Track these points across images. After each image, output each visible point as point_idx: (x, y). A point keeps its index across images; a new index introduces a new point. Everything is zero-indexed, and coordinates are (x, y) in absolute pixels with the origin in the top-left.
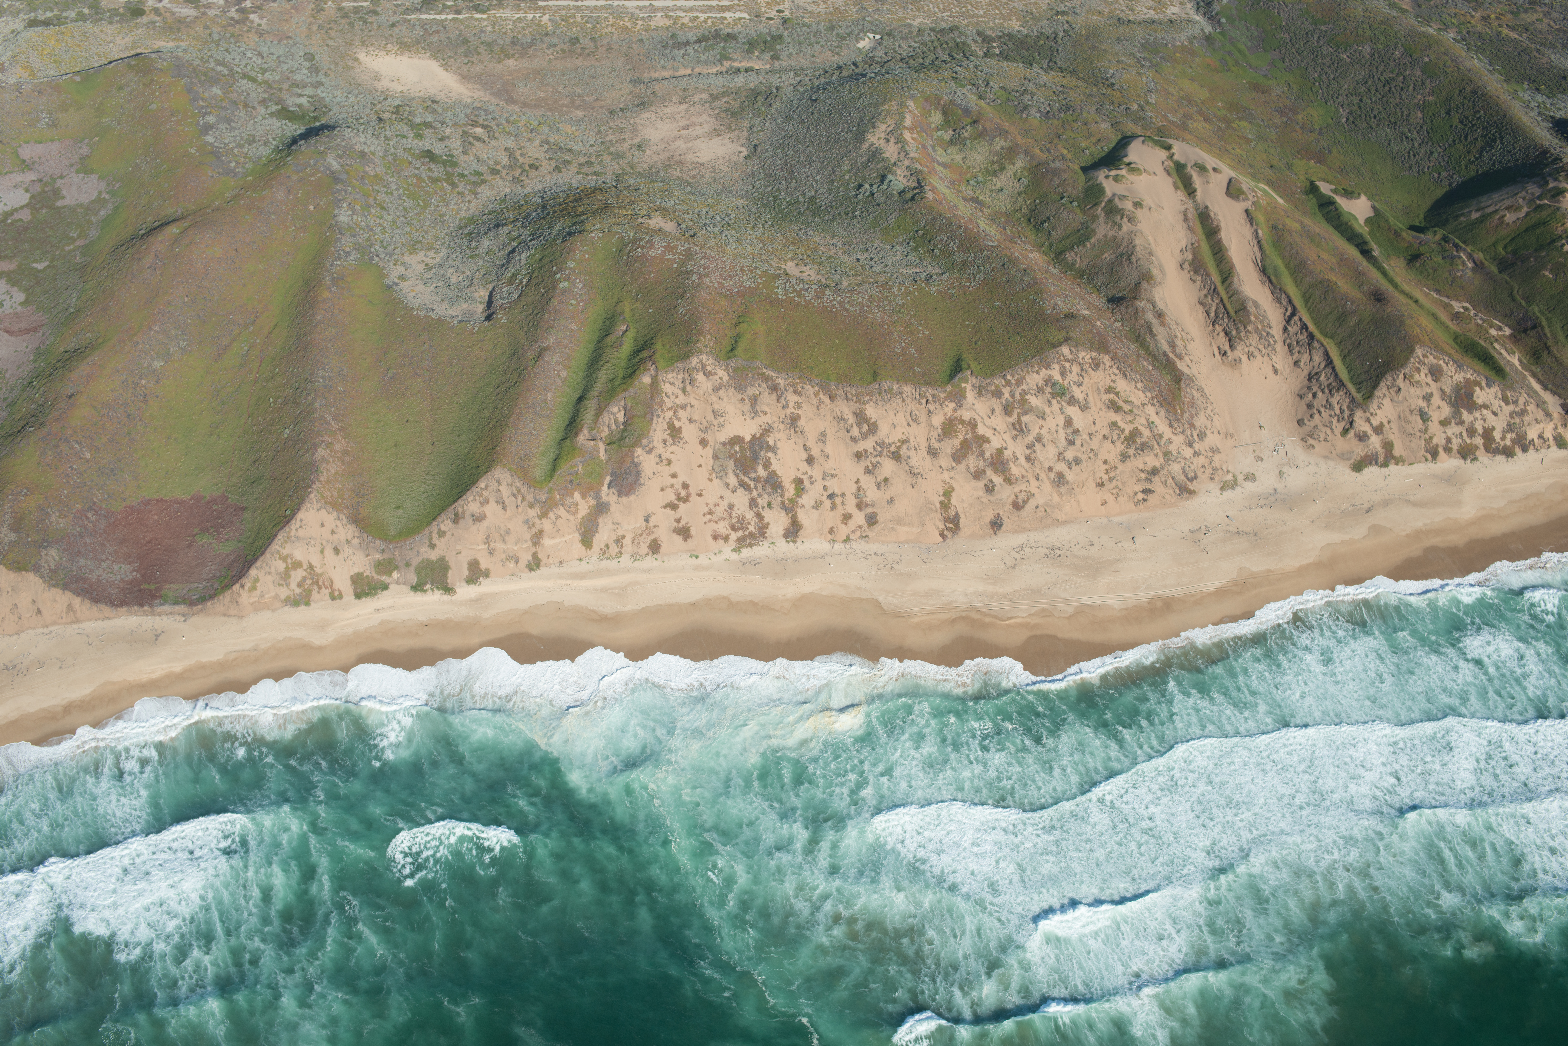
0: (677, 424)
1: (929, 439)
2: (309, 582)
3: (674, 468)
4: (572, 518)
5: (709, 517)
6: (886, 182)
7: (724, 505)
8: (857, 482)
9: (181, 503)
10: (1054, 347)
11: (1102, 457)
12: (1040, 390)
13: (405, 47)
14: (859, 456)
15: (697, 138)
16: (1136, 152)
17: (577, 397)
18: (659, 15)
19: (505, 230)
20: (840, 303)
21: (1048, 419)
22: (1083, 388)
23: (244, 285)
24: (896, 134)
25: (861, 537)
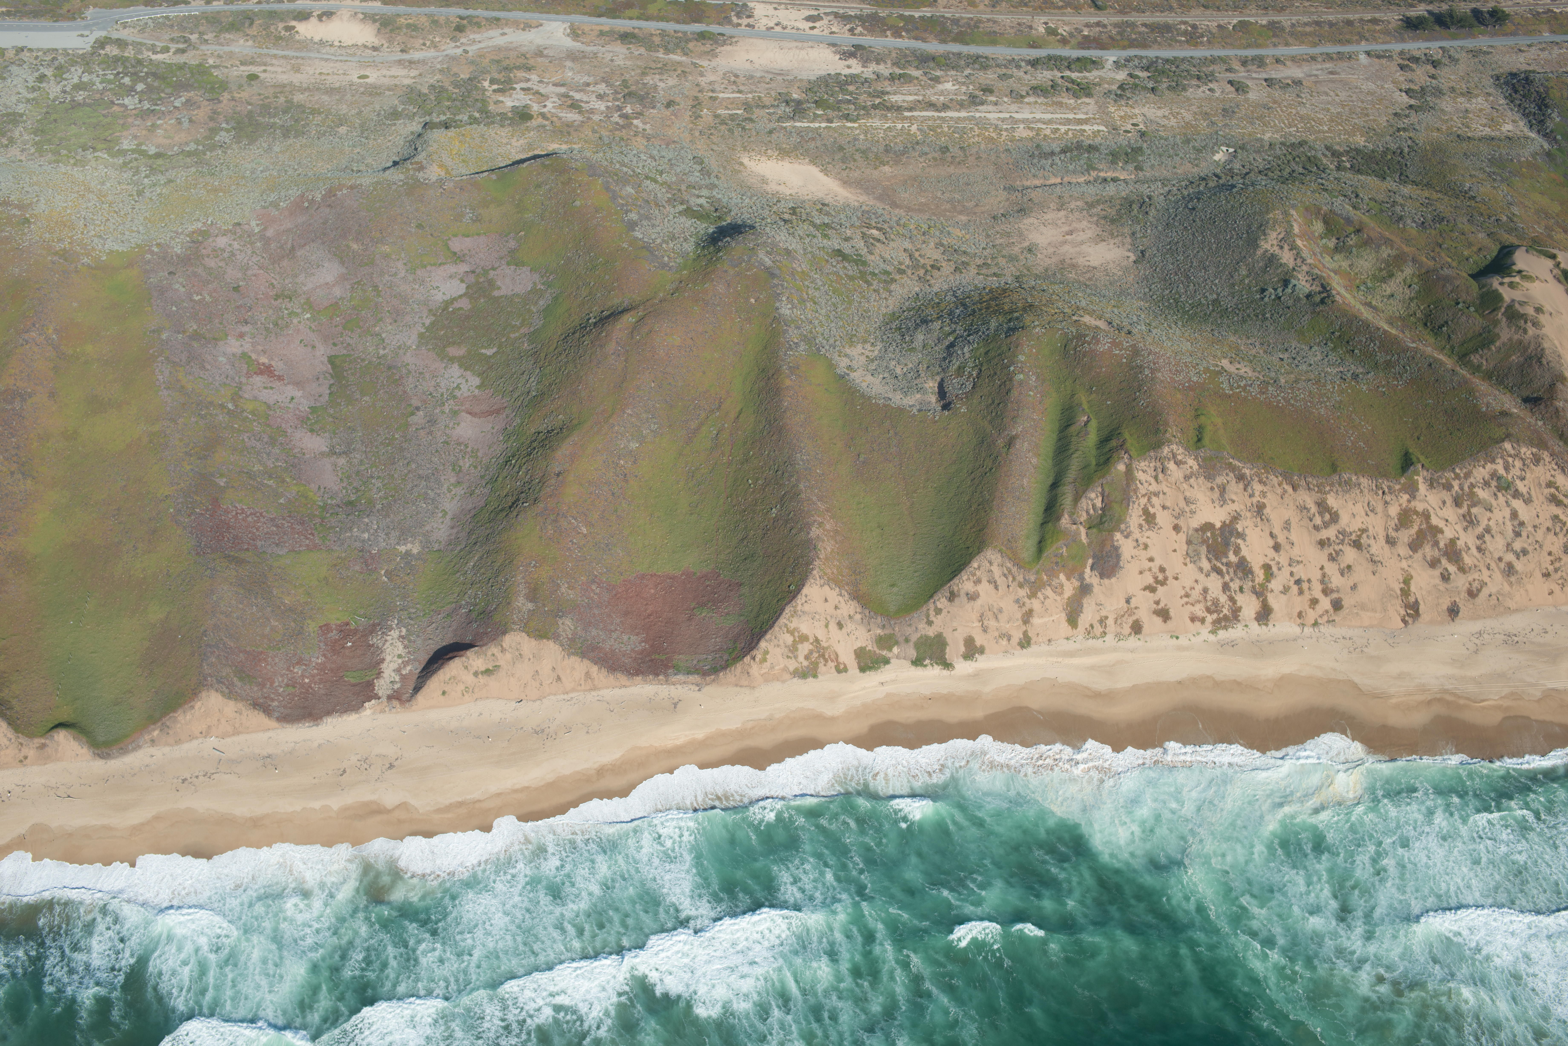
0: (1152, 510)
1: (1387, 529)
2: (816, 655)
3: (1151, 552)
4: (1058, 598)
5: (1186, 599)
6: (1290, 286)
7: (1199, 588)
8: (1322, 568)
9: (673, 578)
10: (1497, 443)
11: (1547, 547)
12: (1487, 484)
13: (784, 153)
14: (1322, 544)
15: (1082, 243)
16: (1522, 260)
17: (1050, 483)
18: (1022, 126)
19: (937, 325)
20: (1283, 398)
21: (1495, 511)
22: (1526, 482)
23: (704, 373)
24: (1287, 240)
25: (1328, 622)
